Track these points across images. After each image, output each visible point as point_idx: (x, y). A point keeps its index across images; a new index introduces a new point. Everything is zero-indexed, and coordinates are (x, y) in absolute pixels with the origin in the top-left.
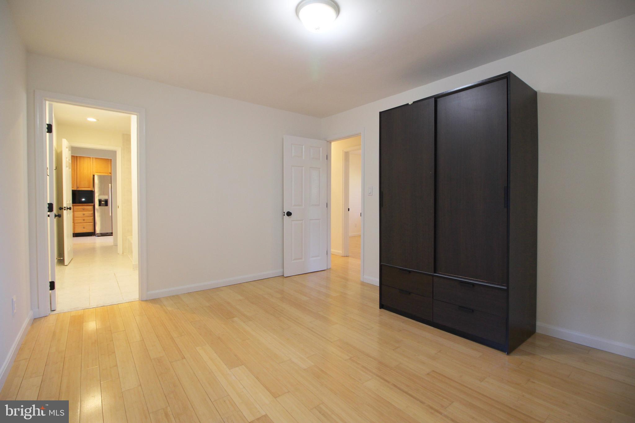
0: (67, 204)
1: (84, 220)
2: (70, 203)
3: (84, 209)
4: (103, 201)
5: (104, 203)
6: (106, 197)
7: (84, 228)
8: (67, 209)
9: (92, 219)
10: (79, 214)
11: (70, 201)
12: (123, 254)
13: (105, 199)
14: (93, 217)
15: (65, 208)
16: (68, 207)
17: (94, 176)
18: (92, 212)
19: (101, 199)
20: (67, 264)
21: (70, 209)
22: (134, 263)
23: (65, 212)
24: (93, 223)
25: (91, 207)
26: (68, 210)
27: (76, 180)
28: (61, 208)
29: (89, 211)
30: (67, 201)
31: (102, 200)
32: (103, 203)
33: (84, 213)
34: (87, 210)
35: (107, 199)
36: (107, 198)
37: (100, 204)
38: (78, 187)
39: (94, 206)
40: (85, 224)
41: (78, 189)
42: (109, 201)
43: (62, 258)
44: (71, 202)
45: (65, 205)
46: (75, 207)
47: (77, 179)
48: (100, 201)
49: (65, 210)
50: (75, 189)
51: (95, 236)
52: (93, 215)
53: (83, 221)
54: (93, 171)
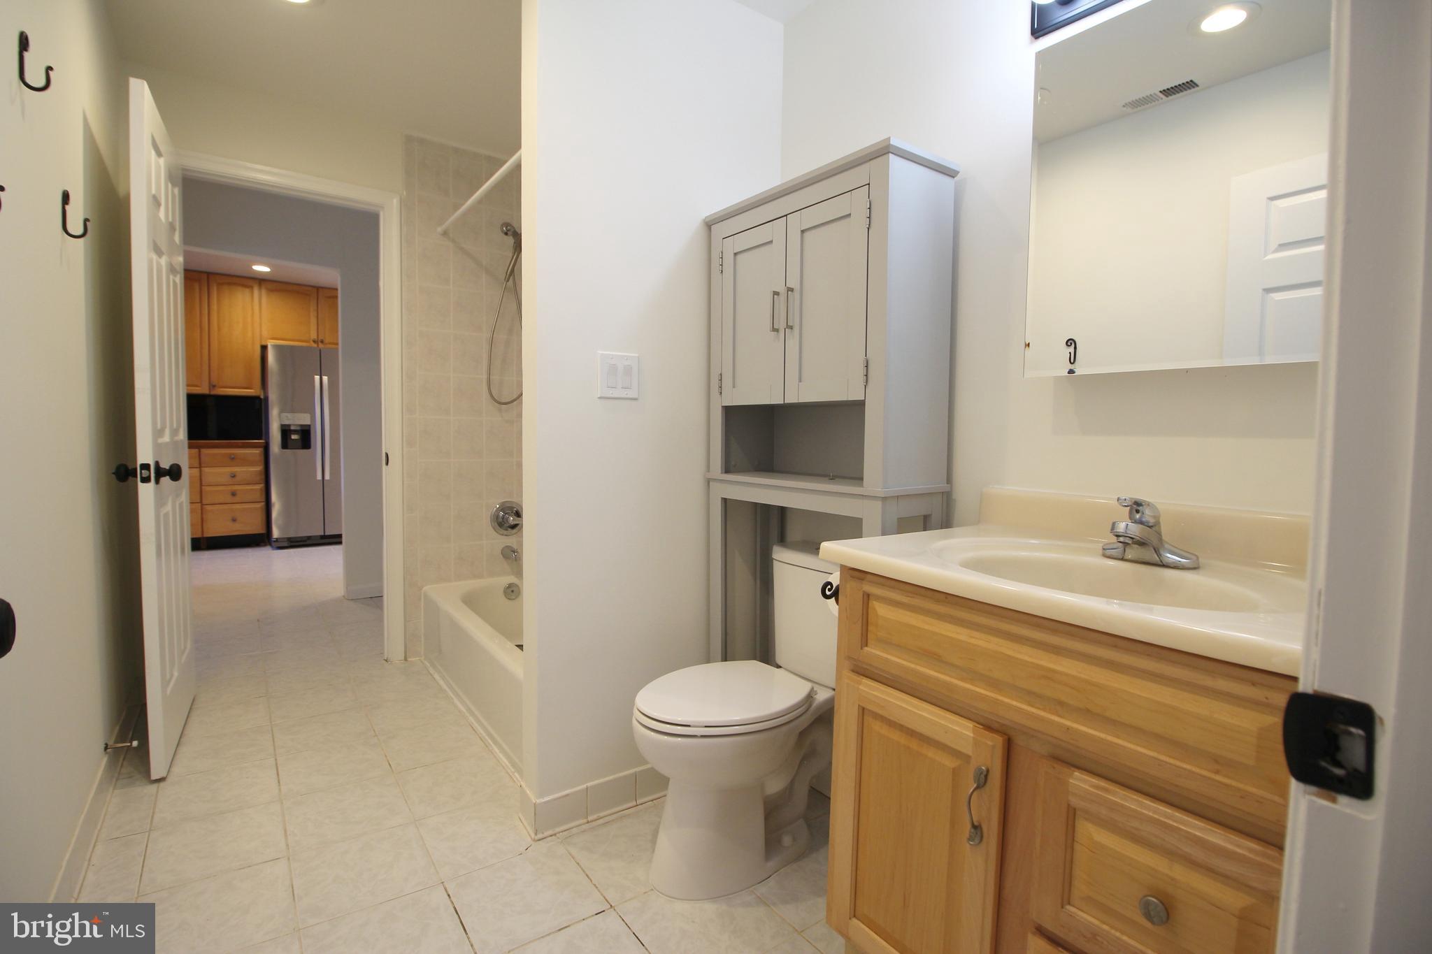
0: (157, 447)
1: (234, 494)
2: (175, 444)
3: (233, 458)
4: (295, 432)
5: (300, 438)
6: (303, 419)
7: (234, 520)
8: (160, 473)
9: (261, 489)
10: (216, 475)
11: (174, 432)
12: (406, 659)
13: (302, 426)
14: (262, 486)
15: (145, 473)
16: (165, 465)
17: (264, 348)
18: (259, 468)
19: (289, 426)
20: (164, 774)
21: (174, 473)
22: (538, 801)
23: (146, 492)
24: (263, 504)
25: (257, 452)
26: (166, 480)
27: (207, 362)
28: (125, 467)
29: (252, 464)
30: (158, 433)
31: (292, 428)
32: (294, 437)
33: (237, 469)
34: (245, 462)
35: (309, 426)
36: (309, 423)
37: (286, 443)
38: (214, 386)
39: (266, 448)
40: (238, 506)
41: (213, 393)
42: (315, 432)
43: (135, 743)
44: (182, 435)
45: (145, 454)
46: (204, 451)
47: (209, 359)
48: (286, 431)
49: (146, 480)
50: (203, 389)
51: (270, 545)
52: (263, 477)
53: (229, 499)
54: (261, 335)
